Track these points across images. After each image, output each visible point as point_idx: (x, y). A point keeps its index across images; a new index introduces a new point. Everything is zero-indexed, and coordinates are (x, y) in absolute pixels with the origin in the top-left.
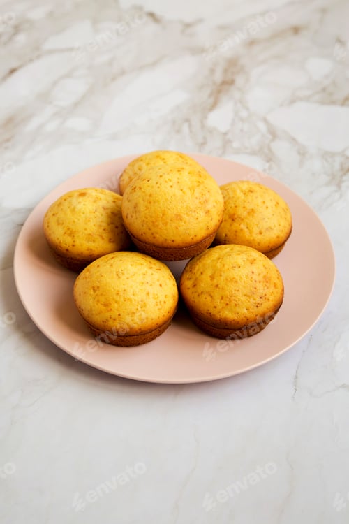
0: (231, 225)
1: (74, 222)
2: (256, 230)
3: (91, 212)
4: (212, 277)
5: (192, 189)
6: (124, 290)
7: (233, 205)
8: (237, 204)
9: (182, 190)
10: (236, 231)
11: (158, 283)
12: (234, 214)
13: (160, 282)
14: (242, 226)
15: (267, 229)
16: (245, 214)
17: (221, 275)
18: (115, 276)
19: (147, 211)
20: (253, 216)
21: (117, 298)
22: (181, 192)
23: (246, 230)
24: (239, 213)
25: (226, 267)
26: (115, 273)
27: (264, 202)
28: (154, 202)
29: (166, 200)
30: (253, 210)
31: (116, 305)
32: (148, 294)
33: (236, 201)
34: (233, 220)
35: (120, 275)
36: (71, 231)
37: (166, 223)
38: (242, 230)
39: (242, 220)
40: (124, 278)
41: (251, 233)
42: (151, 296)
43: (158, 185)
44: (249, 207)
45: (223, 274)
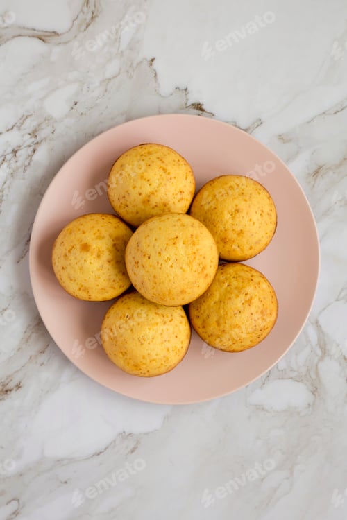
0: (224, 247)
1: (85, 280)
2: (246, 247)
3: (98, 270)
4: (218, 324)
5: (190, 264)
6: (149, 354)
7: (223, 229)
8: (226, 228)
9: (181, 268)
10: (229, 251)
11: (174, 336)
12: (225, 238)
13: (175, 334)
14: (234, 247)
15: (256, 243)
16: (235, 236)
17: (225, 323)
18: (138, 342)
19: (154, 290)
20: (242, 236)
21: (144, 361)
22: (181, 270)
23: (238, 249)
24: (230, 237)
25: (229, 315)
26: (137, 339)
27: (250, 220)
28: (160, 283)
29: (170, 281)
30: (241, 231)
31: (144, 366)
32: (168, 350)
33: (225, 225)
34: (225, 243)
35: (142, 341)
36: (85, 288)
37: (173, 299)
38: (234, 250)
39: (233, 241)
40: (146, 344)
41: (242, 250)
42: (171, 350)
43: (160, 265)
44: (238, 229)
45: (227, 321)
